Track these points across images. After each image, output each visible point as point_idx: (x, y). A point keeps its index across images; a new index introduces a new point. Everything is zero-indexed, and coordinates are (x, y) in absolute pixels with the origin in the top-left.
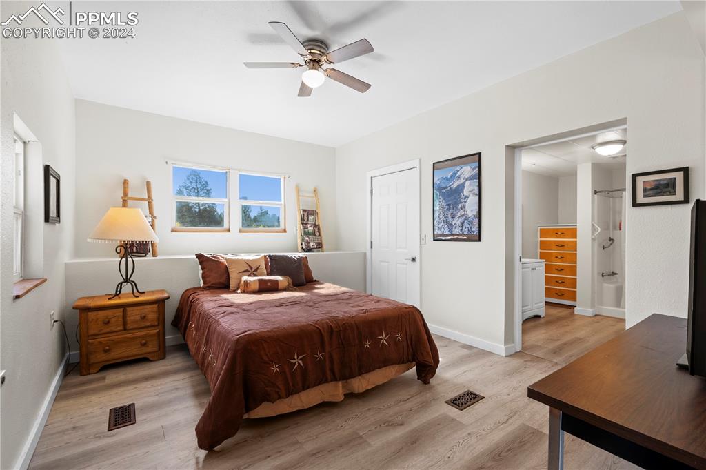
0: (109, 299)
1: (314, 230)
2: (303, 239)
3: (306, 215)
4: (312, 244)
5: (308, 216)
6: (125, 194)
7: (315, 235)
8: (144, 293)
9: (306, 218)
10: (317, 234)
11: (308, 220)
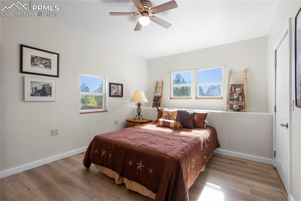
0: (134, 119)
1: (239, 97)
2: (228, 103)
3: (233, 87)
4: (234, 106)
5: (235, 89)
6: (157, 87)
7: (239, 101)
8: (144, 119)
9: (233, 90)
10: (241, 99)
11: (235, 91)
